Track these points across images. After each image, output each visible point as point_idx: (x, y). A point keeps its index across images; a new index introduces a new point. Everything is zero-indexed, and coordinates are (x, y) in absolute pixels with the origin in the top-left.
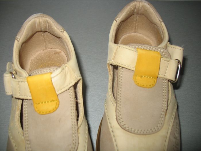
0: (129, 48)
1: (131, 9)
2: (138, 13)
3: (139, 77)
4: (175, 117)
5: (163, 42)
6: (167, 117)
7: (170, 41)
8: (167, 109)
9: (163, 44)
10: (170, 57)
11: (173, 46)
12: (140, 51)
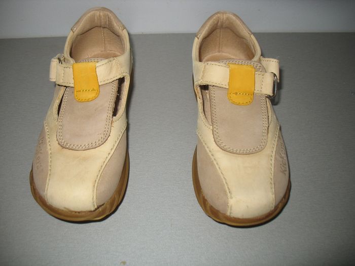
0: (219, 64)
1: (213, 22)
2: (222, 27)
3: (234, 95)
4: (279, 137)
5: (255, 57)
6: (270, 135)
7: (262, 55)
8: (269, 126)
9: (256, 58)
10: (265, 70)
11: (267, 59)
12: (231, 65)
